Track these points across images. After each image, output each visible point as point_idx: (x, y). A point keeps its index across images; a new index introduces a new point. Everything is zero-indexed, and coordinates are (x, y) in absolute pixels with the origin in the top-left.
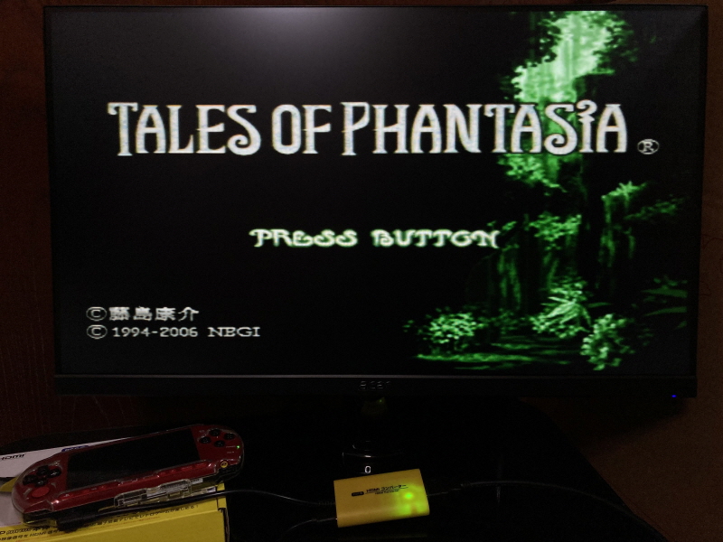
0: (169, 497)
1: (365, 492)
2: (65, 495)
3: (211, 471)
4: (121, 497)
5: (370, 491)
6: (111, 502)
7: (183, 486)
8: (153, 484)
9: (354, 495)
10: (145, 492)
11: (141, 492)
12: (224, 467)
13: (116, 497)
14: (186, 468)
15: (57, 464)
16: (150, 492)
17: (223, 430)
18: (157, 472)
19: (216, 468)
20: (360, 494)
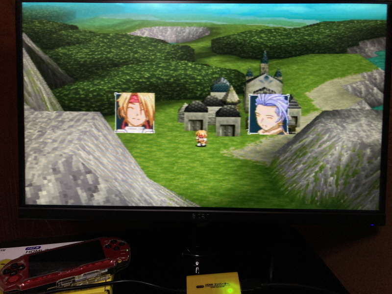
0: (88, 281)
1: (205, 286)
2: (27, 280)
3: (112, 264)
4: (60, 281)
5: (207, 285)
6: (54, 284)
7: (96, 274)
8: (79, 273)
9: (198, 287)
10: (74, 278)
11: (72, 278)
12: (119, 262)
13: (57, 282)
14: (98, 263)
15: (22, 262)
16: (77, 278)
17: (119, 241)
18: (81, 266)
19: (115, 263)
20: (201, 287)
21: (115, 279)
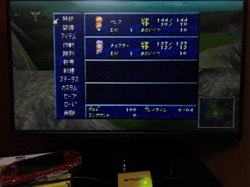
0: (56, 178)
1: (129, 180)
2: (17, 178)
3: (71, 167)
4: (38, 178)
5: (131, 179)
6: (34, 180)
7: (61, 173)
8: (50, 173)
9: (125, 180)
10: (46, 176)
11: (45, 176)
12: (75, 165)
13: (36, 178)
14: (61, 167)
15: (13, 166)
16: (48, 176)
17: (74, 152)
18: (51, 168)
19: (73, 166)
20: (127, 180)
21: (72, 176)
